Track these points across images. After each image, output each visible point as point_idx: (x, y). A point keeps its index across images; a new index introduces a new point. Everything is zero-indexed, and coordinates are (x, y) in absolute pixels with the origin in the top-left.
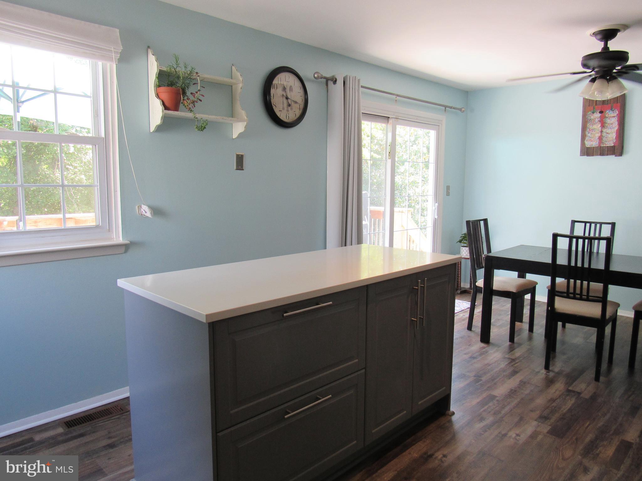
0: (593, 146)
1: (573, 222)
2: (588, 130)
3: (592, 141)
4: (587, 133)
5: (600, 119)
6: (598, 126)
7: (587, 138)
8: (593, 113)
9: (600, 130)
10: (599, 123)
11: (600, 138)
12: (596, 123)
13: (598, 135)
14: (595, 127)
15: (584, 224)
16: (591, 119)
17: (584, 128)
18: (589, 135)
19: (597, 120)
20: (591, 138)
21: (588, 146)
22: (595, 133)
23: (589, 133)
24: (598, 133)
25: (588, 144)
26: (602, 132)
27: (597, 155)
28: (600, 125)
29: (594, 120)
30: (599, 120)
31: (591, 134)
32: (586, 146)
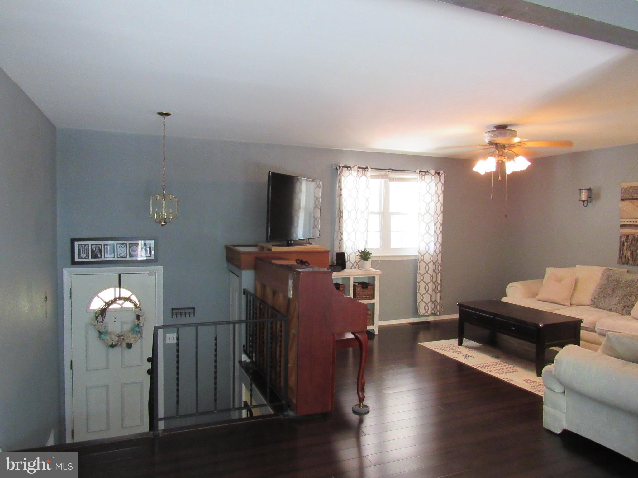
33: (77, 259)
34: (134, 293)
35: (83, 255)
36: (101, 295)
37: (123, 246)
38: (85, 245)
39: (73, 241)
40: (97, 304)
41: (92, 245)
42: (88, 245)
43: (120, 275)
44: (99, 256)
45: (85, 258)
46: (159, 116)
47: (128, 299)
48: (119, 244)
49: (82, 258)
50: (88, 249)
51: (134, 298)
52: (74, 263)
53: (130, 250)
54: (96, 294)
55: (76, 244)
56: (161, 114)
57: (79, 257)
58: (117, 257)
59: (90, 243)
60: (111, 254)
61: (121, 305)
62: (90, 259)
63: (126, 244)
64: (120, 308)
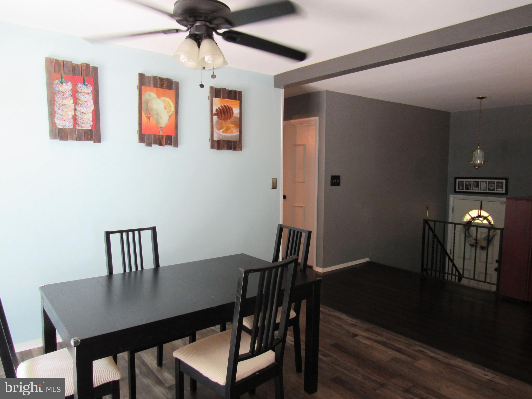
0: (66, 127)
1: (108, 234)
2: (58, 105)
3: (64, 120)
4: (56, 109)
5: (72, 93)
6: (70, 102)
7: (57, 116)
8: (62, 83)
9: (73, 108)
10: (71, 97)
11: (75, 118)
12: (66, 98)
13: (71, 113)
14: (65, 102)
15: (118, 235)
16: (59, 91)
17: (52, 102)
18: (60, 111)
19: (68, 94)
20: (62, 116)
21: (60, 127)
22: (66, 110)
23: (59, 109)
24: (71, 111)
25: (60, 124)
26: (75, 110)
27: (73, 140)
28: (72, 101)
29: (64, 93)
30: (70, 95)
31: (62, 111)
32: (58, 126)
33: (457, 190)
34: (490, 215)
35: (461, 188)
36: (470, 213)
37: (484, 183)
38: (462, 181)
39: (456, 178)
40: (467, 218)
41: (466, 181)
42: (464, 181)
43: (481, 202)
44: (470, 189)
45: (462, 189)
46: (477, 99)
47: (485, 218)
48: (482, 181)
49: (460, 189)
50: (463, 184)
51: (490, 218)
52: (456, 192)
53: (489, 186)
54: (467, 212)
55: (458, 180)
56: (479, 98)
57: (459, 189)
58: (481, 190)
59: (465, 180)
60: (476, 187)
61: (482, 221)
62: (464, 190)
63: (486, 182)
64: (480, 223)
